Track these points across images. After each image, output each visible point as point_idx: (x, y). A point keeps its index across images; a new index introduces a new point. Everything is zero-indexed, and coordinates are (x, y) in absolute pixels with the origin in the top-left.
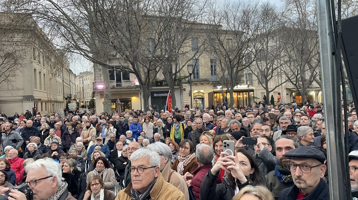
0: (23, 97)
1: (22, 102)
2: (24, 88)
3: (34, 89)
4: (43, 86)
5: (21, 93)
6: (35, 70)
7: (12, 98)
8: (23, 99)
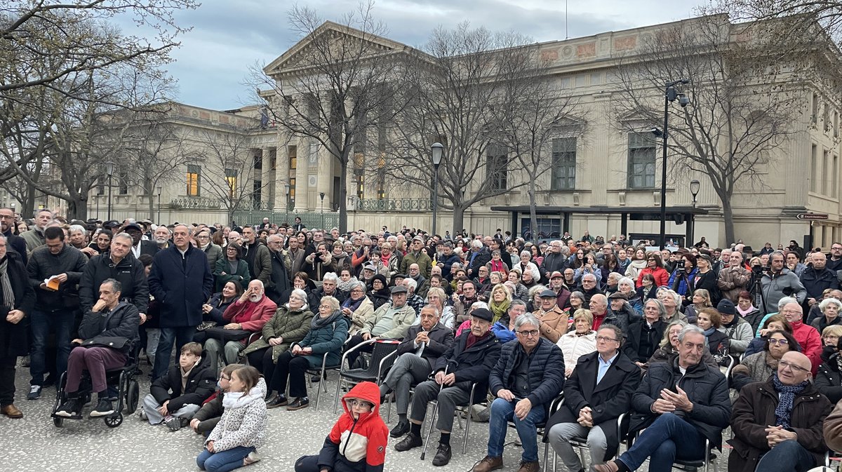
0: (781, 210)
1: (777, 221)
2: (784, 190)
3: (810, 193)
4: (829, 185)
5: (779, 202)
6: (814, 146)
7: (759, 212)
8: (782, 215)
